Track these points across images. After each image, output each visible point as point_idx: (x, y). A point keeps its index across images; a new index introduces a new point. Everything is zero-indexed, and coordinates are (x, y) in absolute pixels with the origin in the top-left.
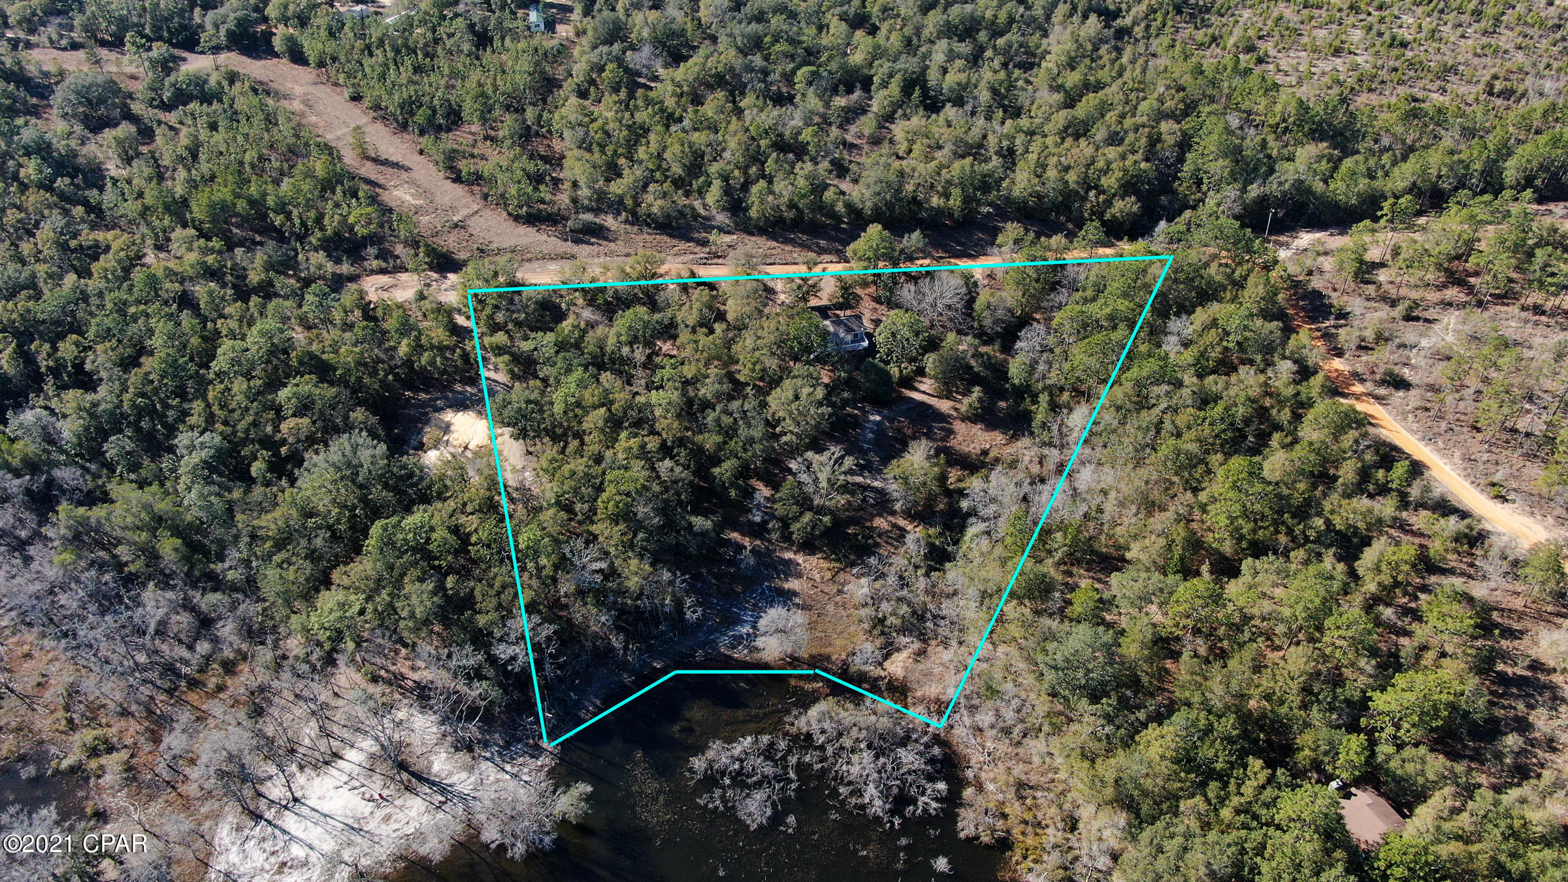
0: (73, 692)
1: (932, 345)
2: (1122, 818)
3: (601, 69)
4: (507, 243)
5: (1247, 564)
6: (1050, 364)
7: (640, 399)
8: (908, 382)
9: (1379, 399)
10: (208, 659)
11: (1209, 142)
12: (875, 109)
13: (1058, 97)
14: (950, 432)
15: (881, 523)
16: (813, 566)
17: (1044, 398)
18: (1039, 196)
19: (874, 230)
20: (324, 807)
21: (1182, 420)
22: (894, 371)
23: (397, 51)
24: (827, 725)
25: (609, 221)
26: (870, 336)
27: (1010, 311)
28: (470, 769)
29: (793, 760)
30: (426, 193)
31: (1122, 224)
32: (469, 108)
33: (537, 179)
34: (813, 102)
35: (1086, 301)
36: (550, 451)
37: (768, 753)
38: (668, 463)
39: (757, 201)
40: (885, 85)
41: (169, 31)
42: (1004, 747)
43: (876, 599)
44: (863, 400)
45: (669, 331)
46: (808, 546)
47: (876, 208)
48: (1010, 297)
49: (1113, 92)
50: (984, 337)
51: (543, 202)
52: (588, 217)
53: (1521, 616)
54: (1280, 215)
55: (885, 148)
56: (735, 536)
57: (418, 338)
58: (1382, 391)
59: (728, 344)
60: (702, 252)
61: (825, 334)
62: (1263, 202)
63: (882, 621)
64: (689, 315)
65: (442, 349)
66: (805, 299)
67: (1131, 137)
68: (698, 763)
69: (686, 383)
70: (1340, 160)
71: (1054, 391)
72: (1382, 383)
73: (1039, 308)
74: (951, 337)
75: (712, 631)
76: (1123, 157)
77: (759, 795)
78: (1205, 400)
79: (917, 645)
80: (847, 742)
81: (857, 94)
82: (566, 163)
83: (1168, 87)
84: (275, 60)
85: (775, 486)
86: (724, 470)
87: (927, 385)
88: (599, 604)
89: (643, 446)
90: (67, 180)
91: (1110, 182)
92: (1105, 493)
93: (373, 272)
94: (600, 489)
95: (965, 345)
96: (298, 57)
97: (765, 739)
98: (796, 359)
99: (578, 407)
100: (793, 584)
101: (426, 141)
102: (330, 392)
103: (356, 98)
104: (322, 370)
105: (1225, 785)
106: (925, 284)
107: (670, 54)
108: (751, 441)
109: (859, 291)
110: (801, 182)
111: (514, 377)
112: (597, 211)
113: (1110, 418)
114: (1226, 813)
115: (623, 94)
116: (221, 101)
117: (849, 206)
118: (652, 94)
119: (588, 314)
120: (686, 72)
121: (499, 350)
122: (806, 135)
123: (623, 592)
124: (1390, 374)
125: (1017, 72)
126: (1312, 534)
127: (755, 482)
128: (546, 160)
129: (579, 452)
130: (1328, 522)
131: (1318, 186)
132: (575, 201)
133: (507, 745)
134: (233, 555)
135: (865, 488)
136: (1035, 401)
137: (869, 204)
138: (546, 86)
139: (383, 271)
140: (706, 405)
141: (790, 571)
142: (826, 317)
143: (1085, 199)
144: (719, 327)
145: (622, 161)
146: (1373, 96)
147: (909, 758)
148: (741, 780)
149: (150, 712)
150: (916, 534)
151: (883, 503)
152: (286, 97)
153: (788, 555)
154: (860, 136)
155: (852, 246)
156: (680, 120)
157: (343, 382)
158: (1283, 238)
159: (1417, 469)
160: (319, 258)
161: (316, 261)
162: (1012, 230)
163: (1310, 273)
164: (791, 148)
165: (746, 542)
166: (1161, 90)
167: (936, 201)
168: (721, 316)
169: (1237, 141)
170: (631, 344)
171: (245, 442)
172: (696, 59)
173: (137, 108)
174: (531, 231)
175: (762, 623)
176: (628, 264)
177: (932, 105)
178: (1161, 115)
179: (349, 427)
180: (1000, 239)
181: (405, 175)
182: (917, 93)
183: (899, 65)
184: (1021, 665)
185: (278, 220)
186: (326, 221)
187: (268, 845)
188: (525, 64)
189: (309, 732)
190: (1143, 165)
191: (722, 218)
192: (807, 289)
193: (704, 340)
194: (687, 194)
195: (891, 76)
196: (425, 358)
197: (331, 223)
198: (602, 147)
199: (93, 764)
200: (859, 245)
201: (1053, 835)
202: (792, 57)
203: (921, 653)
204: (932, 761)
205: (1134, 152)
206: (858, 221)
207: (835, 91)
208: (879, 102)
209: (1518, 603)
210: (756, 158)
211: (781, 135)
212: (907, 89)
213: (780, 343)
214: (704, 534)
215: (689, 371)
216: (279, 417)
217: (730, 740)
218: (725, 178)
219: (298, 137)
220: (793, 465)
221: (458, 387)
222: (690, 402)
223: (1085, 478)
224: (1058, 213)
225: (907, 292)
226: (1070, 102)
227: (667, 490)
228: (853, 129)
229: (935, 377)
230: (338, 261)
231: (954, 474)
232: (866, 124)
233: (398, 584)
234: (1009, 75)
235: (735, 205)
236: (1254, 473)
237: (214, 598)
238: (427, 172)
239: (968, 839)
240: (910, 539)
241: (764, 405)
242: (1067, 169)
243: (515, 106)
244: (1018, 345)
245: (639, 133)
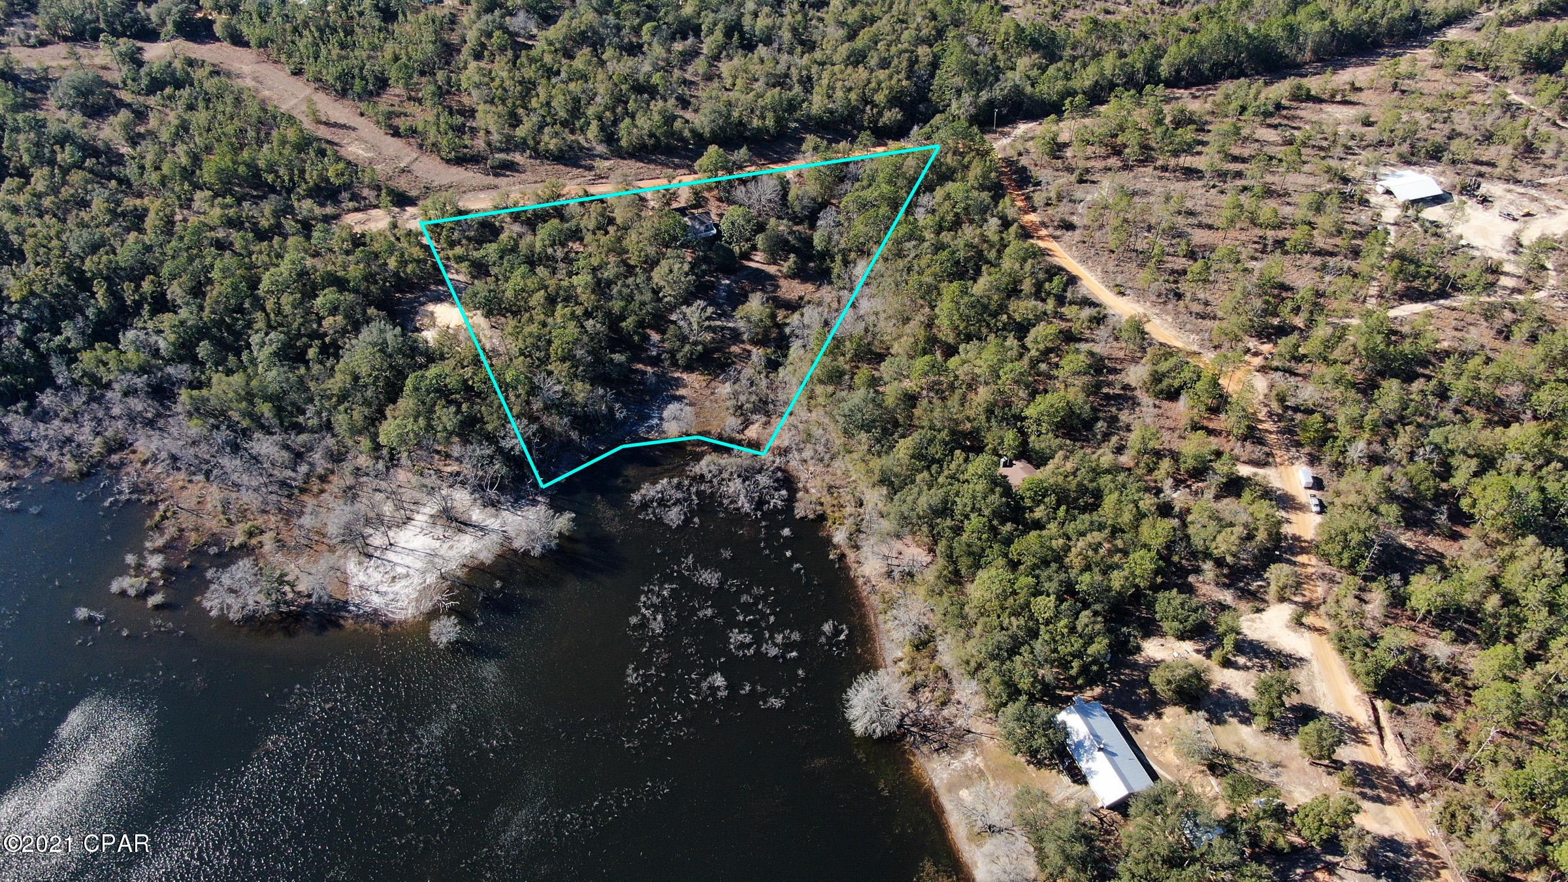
0: (226, 505)
1: (761, 228)
2: (884, 491)
3: (489, 35)
4: (445, 181)
5: (962, 347)
6: (841, 234)
7: (565, 283)
8: (746, 256)
9: (1055, 238)
10: (308, 475)
11: (951, 62)
12: (705, 51)
13: (842, 33)
14: (778, 287)
15: (735, 349)
16: (695, 380)
17: (838, 258)
18: (831, 112)
19: (713, 149)
20: (411, 546)
21: (923, 262)
22: (737, 249)
23: (321, 31)
24: (712, 467)
25: (518, 158)
26: (717, 226)
27: (814, 200)
28: (496, 516)
29: (693, 490)
30: (374, 147)
31: (891, 128)
32: (393, 73)
33: (460, 130)
34: (658, 50)
35: (863, 188)
36: (511, 322)
37: (679, 487)
38: (591, 322)
39: (626, 133)
40: (711, 32)
41: (122, 24)
42: (820, 468)
43: (736, 394)
44: (716, 270)
45: (576, 235)
46: (689, 368)
47: (713, 131)
48: (812, 189)
49: (883, 25)
50: (796, 219)
51: (466, 147)
52: (502, 156)
53: (1122, 361)
54: (1005, 111)
55: (716, 84)
56: (640, 366)
57: (402, 255)
58: (1058, 233)
59: (619, 240)
60: (590, 175)
61: (685, 228)
62: (991, 103)
63: (741, 407)
64: (589, 222)
65: (418, 261)
66: (668, 204)
67: (896, 61)
68: (636, 497)
69: (594, 270)
70: (1047, 66)
71: (845, 253)
72: (1057, 228)
73: (833, 197)
74: (773, 221)
75: (633, 425)
76: (891, 78)
77: (676, 510)
78: (939, 247)
79: (764, 419)
80: (725, 475)
81: (691, 40)
82: (478, 115)
83: (924, 17)
84: (218, 44)
85: (663, 332)
86: (628, 324)
87: (759, 256)
88: (560, 414)
89: (573, 313)
90: (94, 160)
91: (880, 98)
92: (877, 314)
93: (349, 211)
94: (549, 342)
95: (783, 227)
96: (238, 40)
97: (675, 480)
98: (667, 247)
99: (523, 293)
100: (681, 392)
101: (363, 106)
102: (350, 297)
103: (297, 73)
104: (340, 284)
105: (941, 467)
106: (751, 186)
107: (540, 16)
108: (643, 304)
109: (706, 194)
110: (656, 117)
111: (474, 277)
112: (507, 150)
113: (881, 266)
114: (941, 480)
115: (510, 53)
116: (192, 85)
117: (693, 131)
118: (533, 53)
119: (517, 228)
120: (556, 32)
121: (460, 259)
122: (656, 79)
123: (573, 404)
124: (1063, 220)
125: (811, 12)
126: (1000, 325)
127: (648, 331)
128: (462, 112)
129: (531, 320)
130: (1009, 317)
131: (1028, 89)
132: (489, 144)
133: (516, 501)
134: (311, 410)
135: (723, 328)
136: (833, 261)
137: (707, 129)
138: (448, 51)
139: (357, 210)
140: (609, 283)
141: (679, 383)
142: (685, 215)
143: (864, 111)
144: (611, 229)
145: (521, 111)
146: (1078, 12)
147: (763, 480)
148: (662, 503)
149: (280, 510)
150: (757, 353)
151: (736, 336)
152: (238, 76)
153: (677, 375)
154: (697, 75)
155: (698, 162)
156: (558, 73)
157: (356, 291)
158: (1006, 129)
159: (1073, 280)
160: (307, 204)
161: (306, 207)
162: (811, 140)
163: (1020, 154)
164: (645, 89)
165: (649, 369)
166: (919, 20)
167: (756, 123)
168: (611, 221)
169: (973, 58)
170: (552, 246)
171: (299, 336)
172: (562, 22)
173: (125, 96)
174: (461, 170)
175: (665, 414)
176: (540, 189)
177: (748, 46)
178: (920, 41)
179: (368, 321)
180: (804, 148)
181: (353, 134)
182: (736, 36)
183: (721, 15)
184: (827, 420)
185: (270, 178)
186: (307, 176)
187: (381, 569)
188: (428, 36)
189: (388, 509)
190: (904, 83)
191: (601, 149)
192: (669, 197)
193: (604, 240)
194: (572, 132)
195: (715, 25)
196: (410, 268)
197: (312, 176)
198: (503, 101)
199: (254, 541)
200: (703, 161)
201: (849, 510)
202: (638, 14)
203: (767, 423)
204: (777, 480)
205: (898, 73)
206: (701, 142)
207: (673, 39)
208: (708, 46)
209: (1121, 354)
210: (620, 100)
211: (637, 80)
212: (728, 34)
213: (656, 236)
214: (620, 365)
215: (595, 262)
216: (320, 320)
217: (654, 483)
218: (600, 118)
219: (265, 111)
220: (674, 317)
221: (433, 287)
222: (598, 282)
223: (865, 306)
224: (846, 124)
225: (740, 193)
226: (852, 37)
227: (592, 339)
228: (690, 69)
229: (764, 251)
230: (322, 205)
231: (781, 314)
232: (699, 65)
233: (431, 411)
234: (805, 15)
235: (610, 138)
236: (964, 292)
237: (304, 437)
238: (368, 129)
239: (802, 518)
240: (754, 358)
241: (649, 279)
242: (850, 90)
243: (426, 70)
244: (819, 223)
245: (528, 87)
